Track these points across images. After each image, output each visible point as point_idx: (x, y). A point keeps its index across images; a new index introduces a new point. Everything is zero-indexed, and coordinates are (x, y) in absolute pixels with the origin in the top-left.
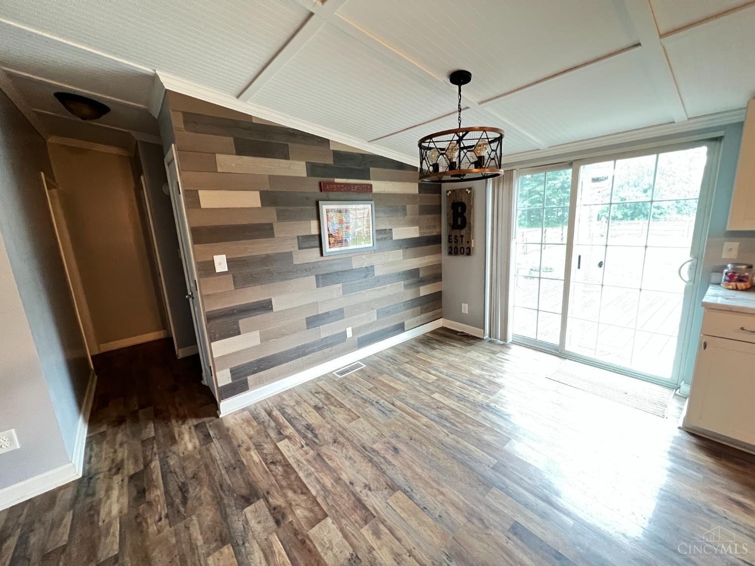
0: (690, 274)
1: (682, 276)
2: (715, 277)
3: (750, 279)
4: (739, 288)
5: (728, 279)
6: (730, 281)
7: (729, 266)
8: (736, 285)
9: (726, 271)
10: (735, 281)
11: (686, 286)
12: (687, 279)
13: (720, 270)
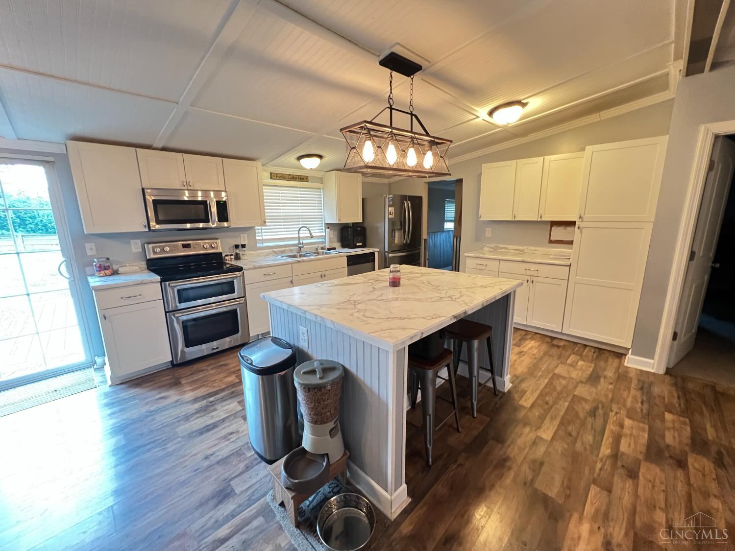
0: (68, 272)
1: (62, 273)
2: (88, 270)
3: (111, 267)
4: (108, 274)
5: (98, 269)
6: (100, 271)
7: (95, 260)
8: (105, 273)
9: (94, 264)
10: (103, 270)
11: (69, 282)
12: (68, 276)
13: (90, 264)
